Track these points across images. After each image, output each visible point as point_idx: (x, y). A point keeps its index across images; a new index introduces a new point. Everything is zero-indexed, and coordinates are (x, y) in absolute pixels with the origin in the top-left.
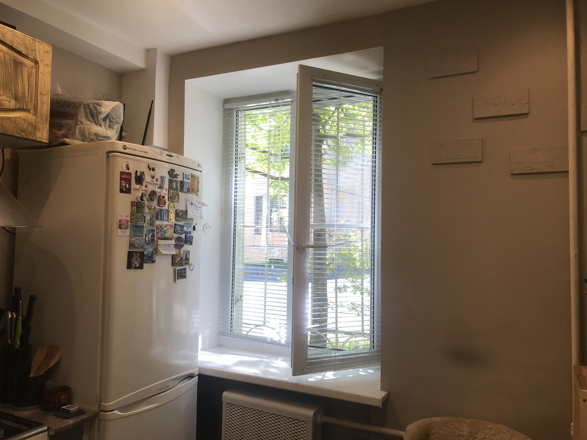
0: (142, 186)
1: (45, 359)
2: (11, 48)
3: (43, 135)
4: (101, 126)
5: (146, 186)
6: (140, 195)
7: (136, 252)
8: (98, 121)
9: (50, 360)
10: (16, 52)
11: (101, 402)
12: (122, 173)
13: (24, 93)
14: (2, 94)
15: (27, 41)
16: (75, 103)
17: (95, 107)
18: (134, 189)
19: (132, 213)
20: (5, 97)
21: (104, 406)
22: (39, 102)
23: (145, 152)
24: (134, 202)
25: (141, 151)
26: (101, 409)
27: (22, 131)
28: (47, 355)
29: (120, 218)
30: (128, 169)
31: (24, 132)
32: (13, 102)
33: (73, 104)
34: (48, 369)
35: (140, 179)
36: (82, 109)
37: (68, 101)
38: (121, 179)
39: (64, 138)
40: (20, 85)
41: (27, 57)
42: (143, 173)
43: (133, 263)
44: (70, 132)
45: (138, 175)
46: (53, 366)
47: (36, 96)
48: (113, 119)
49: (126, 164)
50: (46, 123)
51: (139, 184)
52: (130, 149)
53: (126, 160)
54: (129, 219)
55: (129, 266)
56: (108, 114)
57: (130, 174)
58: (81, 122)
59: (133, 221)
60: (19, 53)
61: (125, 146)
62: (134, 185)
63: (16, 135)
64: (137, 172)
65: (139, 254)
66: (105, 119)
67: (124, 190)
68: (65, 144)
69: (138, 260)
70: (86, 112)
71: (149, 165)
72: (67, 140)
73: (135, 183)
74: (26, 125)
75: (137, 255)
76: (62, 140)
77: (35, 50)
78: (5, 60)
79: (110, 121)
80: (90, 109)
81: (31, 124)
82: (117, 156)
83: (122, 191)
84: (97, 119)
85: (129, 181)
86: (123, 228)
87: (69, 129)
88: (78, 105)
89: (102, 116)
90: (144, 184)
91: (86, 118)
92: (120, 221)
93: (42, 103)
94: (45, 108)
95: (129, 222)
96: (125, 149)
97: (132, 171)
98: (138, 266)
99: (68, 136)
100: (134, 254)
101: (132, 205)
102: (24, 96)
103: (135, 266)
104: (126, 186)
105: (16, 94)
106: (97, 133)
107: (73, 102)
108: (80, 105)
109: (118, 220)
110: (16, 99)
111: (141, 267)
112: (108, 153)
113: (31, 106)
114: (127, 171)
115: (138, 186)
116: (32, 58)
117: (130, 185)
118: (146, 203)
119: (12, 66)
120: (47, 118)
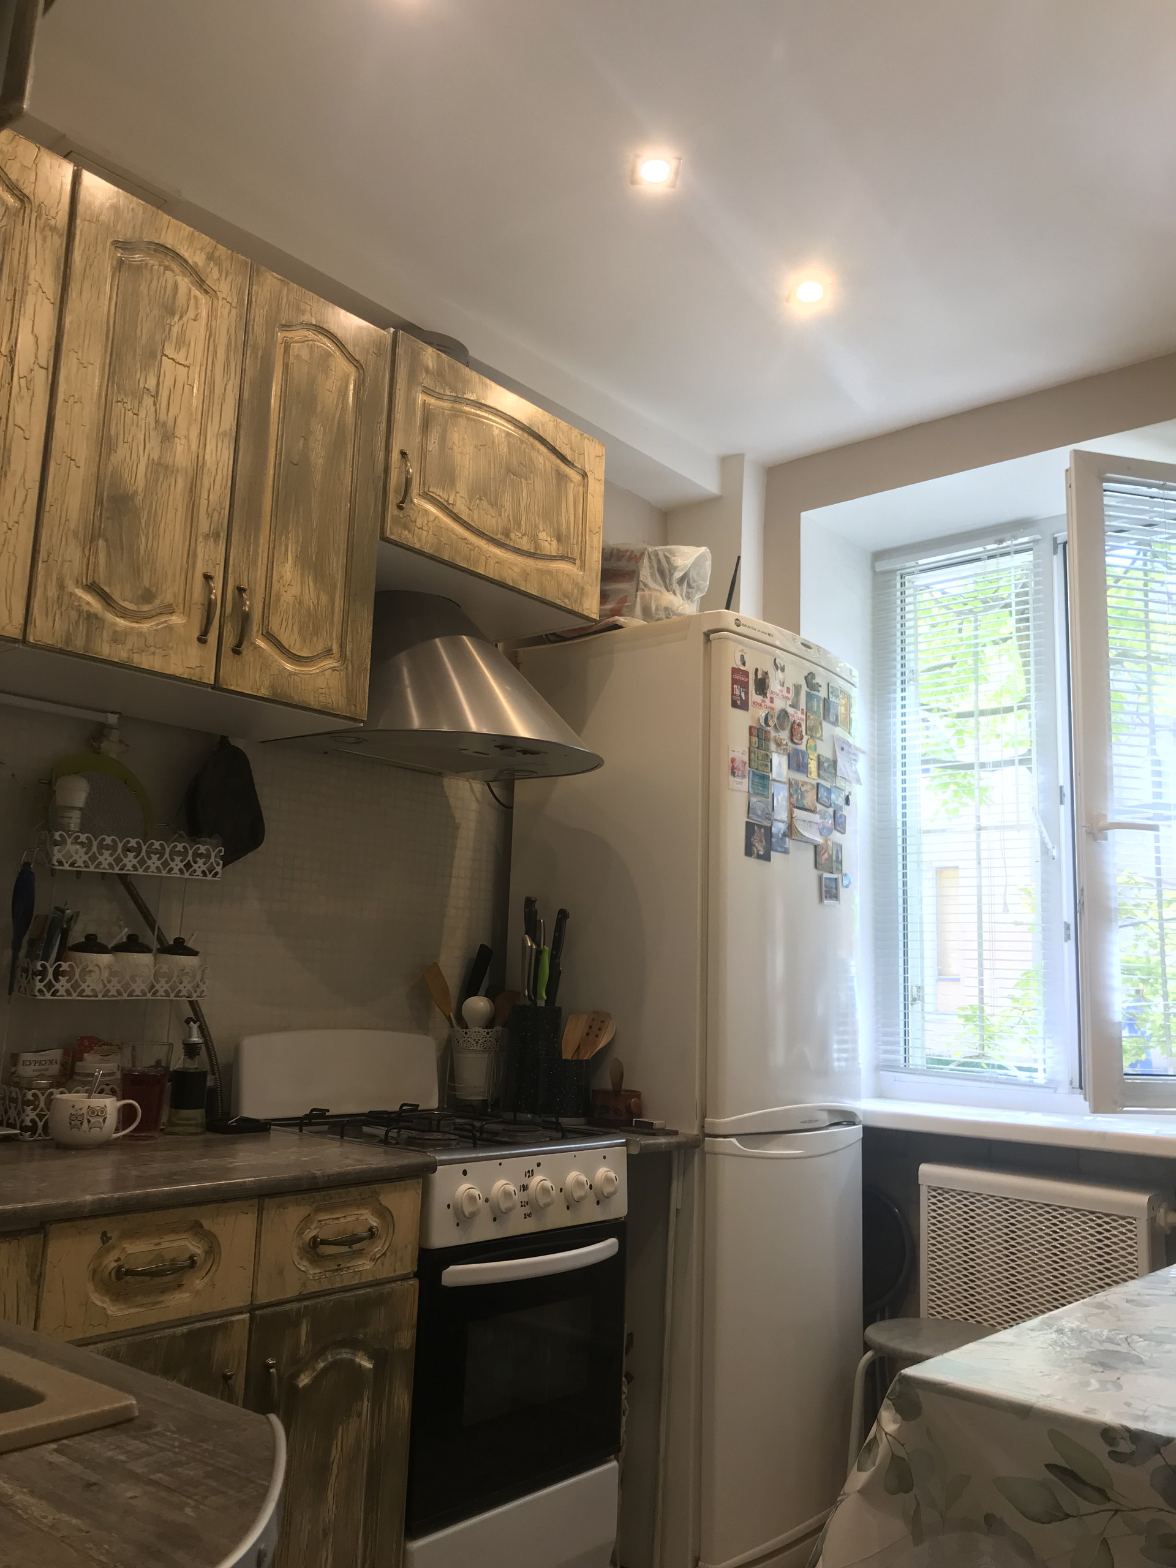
0: (765, 699)
1: (588, 1034)
2: (553, 450)
3: (591, 607)
4: (675, 594)
5: (772, 701)
6: (764, 715)
7: (760, 827)
8: (671, 584)
9: (597, 1036)
10: (558, 457)
11: (704, 1116)
12: (735, 671)
13: (568, 527)
14: (541, 529)
15: (573, 437)
16: (632, 552)
17: (666, 557)
18: (754, 703)
19: (752, 749)
20: (545, 534)
21: (713, 1124)
22: (587, 546)
23: (769, 634)
24: (755, 727)
25: (762, 632)
26: (707, 1131)
27: (566, 596)
28: (590, 1027)
29: (731, 755)
30: (744, 664)
31: (568, 598)
32: (555, 543)
33: (629, 553)
34: (596, 1054)
35: (762, 686)
36: (646, 560)
37: (618, 550)
38: (734, 682)
39: (613, 616)
40: (563, 516)
41: (573, 465)
42: (766, 673)
43: (755, 846)
44: (626, 604)
45: (760, 676)
46: (601, 1049)
47: (583, 535)
48: (694, 581)
49: (740, 654)
50: (597, 584)
51: (760, 694)
52: (745, 626)
53: (741, 647)
54: (746, 759)
55: (749, 852)
56: (686, 573)
57: (746, 674)
58: (645, 585)
59: (753, 764)
60: (563, 458)
61: (737, 619)
62: (754, 697)
63: (558, 602)
64: (757, 670)
65: (763, 830)
66: (681, 581)
67: (739, 702)
68: (617, 627)
69: (762, 842)
70: (651, 567)
71: (775, 660)
72: (621, 620)
73: (754, 692)
74: (570, 587)
75: (760, 831)
76: (611, 619)
77: (584, 454)
78: (545, 471)
79: (689, 586)
80: (659, 562)
81: (577, 585)
82: (727, 638)
83: (734, 704)
84: (670, 580)
85: (745, 686)
86: (738, 776)
87: (624, 600)
88: (638, 554)
89: (678, 575)
90: (768, 695)
91: (652, 578)
92: (733, 760)
93: (592, 547)
94: (595, 559)
95: (747, 765)
96: (738, 626)
97: (750, 668)
98: (761, 853)
99: (623, 612)
100: (756, 828)
101: (751, 734)
102: (568, 536)
103: (758, 854)
104: (740, 696)
105: (558, 529)
106: (669, 607)
107: (627, 551)
108: (642, 554)
109: (730, 760)
110: (559, 540)
111: (767, 857)
112: (707, 635)
113: (576, 555)
114: (743, 668)
115: (758, 698)
116: (579, 467)
117: (747, 694)
118: (773, 734)
119: (554, 481)
120: (597, 576)
